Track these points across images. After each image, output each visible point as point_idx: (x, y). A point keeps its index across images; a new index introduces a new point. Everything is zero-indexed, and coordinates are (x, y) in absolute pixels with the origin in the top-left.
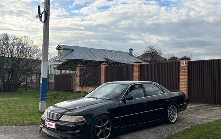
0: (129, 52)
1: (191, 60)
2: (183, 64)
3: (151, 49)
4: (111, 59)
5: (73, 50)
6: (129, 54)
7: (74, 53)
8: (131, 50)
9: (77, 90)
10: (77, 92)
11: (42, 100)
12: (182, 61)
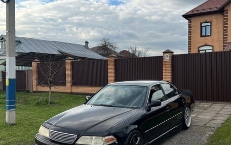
0: (84, 45)
1: (174, 54)
2: (167, 58)
3: (105, 42)
4: (67, 52)
5: (20, 42)
6: (85, 46)
7: (22, 46)
8: (87, 42)
9: (35, 90)
10: (34, 92)
11: (10, 108)
12: (166, 55)
